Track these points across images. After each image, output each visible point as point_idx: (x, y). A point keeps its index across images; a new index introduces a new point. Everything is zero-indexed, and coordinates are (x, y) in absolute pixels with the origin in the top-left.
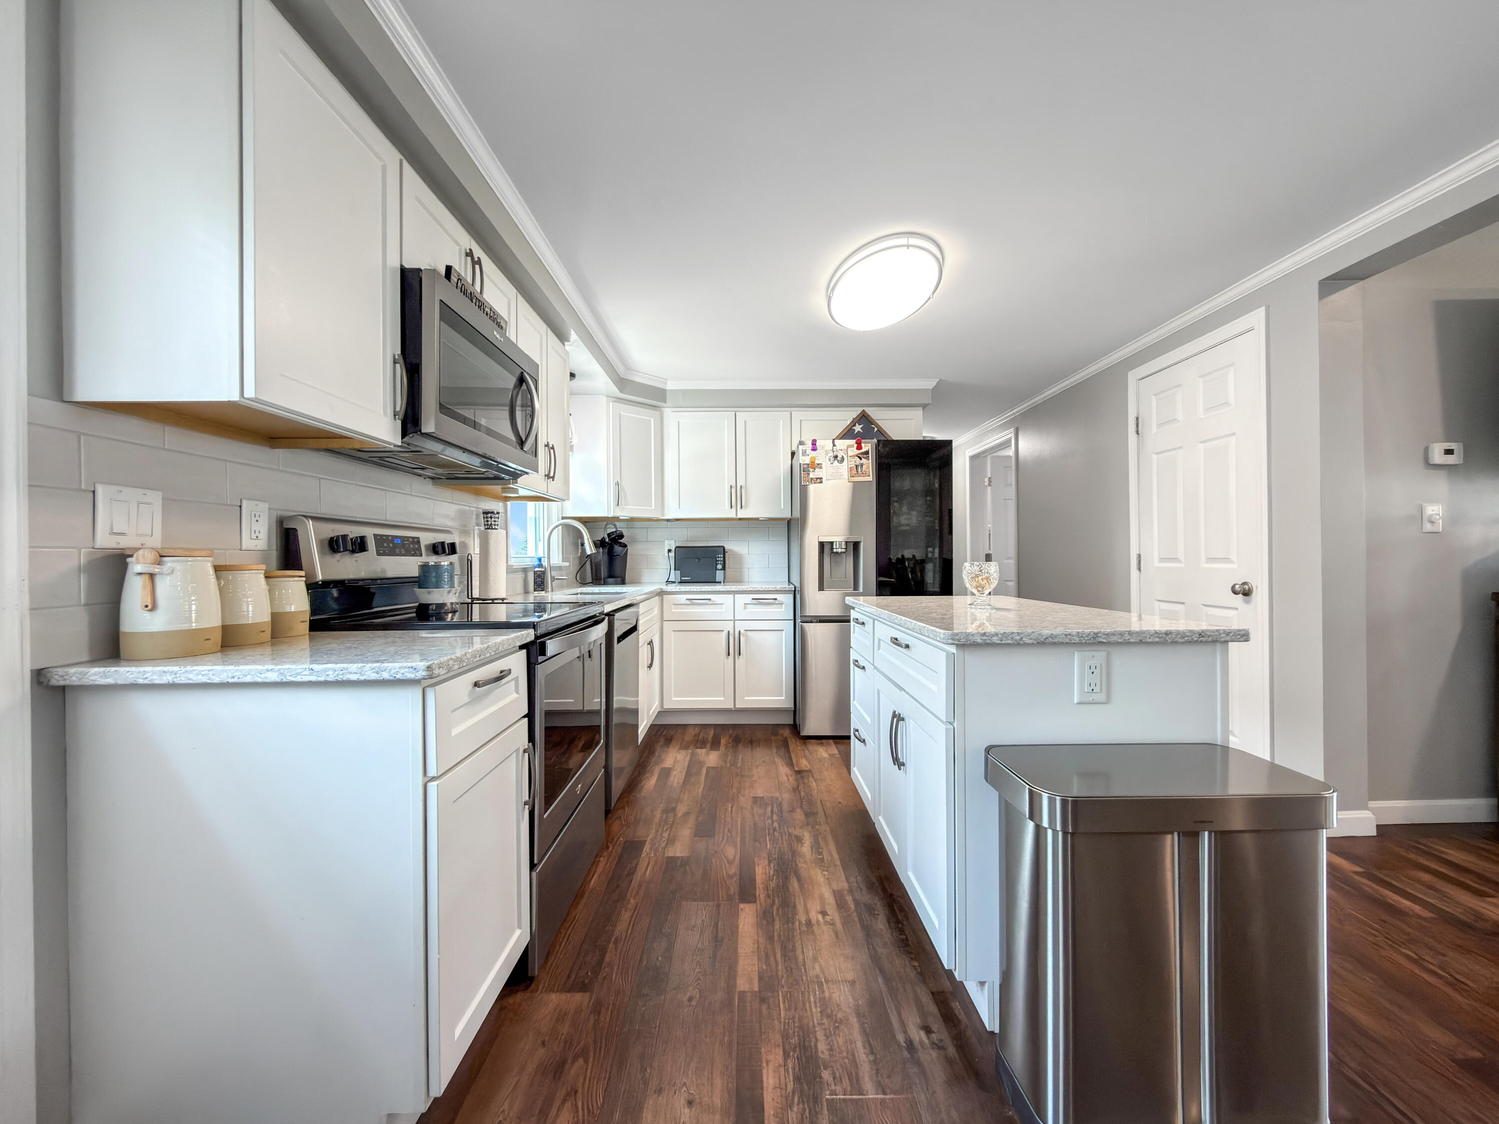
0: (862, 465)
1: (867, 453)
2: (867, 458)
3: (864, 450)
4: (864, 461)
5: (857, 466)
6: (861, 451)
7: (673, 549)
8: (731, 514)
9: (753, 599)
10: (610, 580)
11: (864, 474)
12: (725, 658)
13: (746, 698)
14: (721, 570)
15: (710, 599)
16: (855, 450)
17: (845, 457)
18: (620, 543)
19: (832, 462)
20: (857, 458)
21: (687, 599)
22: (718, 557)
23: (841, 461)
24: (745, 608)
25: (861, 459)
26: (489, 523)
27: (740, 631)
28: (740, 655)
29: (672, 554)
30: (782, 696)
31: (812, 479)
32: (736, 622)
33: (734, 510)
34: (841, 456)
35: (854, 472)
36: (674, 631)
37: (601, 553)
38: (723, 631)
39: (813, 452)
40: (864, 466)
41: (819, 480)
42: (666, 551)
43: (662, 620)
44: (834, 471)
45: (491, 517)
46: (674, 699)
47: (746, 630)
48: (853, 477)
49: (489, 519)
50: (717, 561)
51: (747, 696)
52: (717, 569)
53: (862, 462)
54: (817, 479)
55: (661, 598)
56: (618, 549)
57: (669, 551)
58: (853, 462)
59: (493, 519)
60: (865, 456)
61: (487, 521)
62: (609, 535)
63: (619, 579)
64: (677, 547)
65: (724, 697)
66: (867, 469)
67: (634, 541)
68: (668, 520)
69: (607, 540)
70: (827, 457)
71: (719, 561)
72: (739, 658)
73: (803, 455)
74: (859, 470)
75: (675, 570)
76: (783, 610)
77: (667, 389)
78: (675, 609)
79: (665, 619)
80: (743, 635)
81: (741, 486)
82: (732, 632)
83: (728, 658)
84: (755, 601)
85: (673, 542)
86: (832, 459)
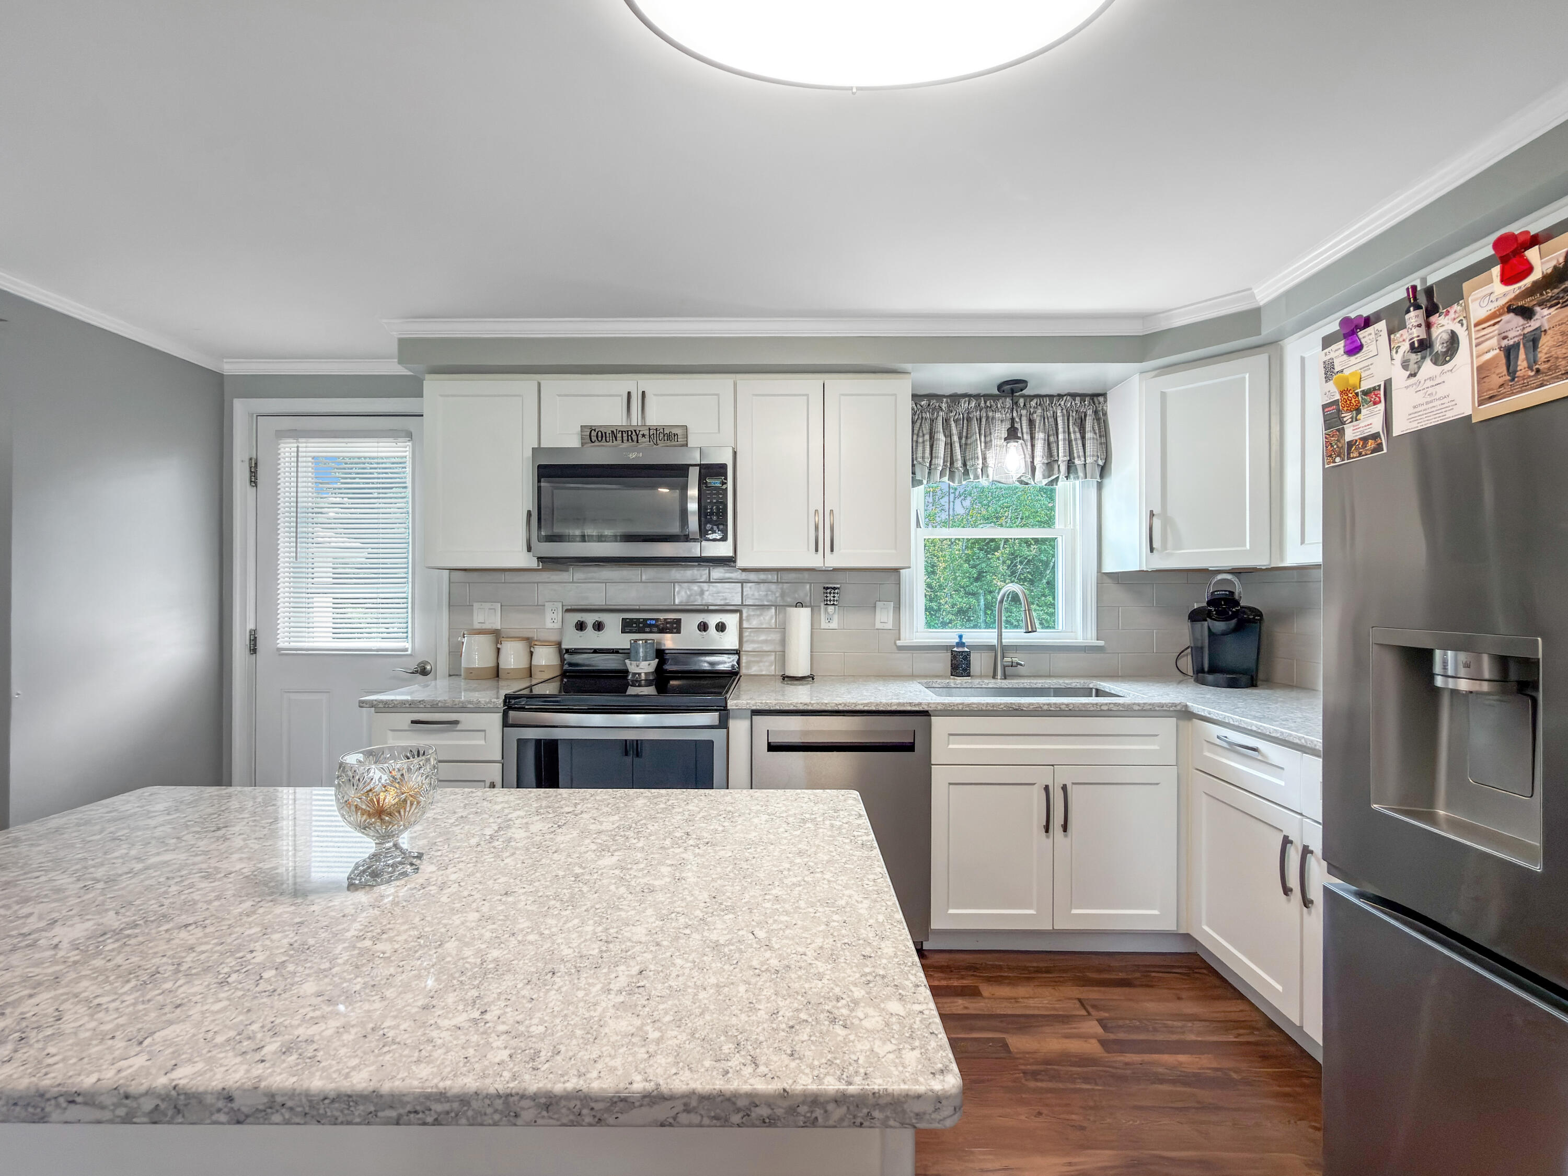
0: (1533, 340)
17: (1462, 333)
23: (1445, 354)
25: (1526, 313)
26: (828, 599)
31: (1350, 444)
34: (1446, 337)
35: (1500, 374)
39: (1353, 359)
41: (1371, 444)
45: (830, 593)
48: (1491, 398)
49: (828, 595)
53: (1534, 324)
54: (1365, 439)
59: (832, 595)
61: (827, 597)
70: (1398, 358)
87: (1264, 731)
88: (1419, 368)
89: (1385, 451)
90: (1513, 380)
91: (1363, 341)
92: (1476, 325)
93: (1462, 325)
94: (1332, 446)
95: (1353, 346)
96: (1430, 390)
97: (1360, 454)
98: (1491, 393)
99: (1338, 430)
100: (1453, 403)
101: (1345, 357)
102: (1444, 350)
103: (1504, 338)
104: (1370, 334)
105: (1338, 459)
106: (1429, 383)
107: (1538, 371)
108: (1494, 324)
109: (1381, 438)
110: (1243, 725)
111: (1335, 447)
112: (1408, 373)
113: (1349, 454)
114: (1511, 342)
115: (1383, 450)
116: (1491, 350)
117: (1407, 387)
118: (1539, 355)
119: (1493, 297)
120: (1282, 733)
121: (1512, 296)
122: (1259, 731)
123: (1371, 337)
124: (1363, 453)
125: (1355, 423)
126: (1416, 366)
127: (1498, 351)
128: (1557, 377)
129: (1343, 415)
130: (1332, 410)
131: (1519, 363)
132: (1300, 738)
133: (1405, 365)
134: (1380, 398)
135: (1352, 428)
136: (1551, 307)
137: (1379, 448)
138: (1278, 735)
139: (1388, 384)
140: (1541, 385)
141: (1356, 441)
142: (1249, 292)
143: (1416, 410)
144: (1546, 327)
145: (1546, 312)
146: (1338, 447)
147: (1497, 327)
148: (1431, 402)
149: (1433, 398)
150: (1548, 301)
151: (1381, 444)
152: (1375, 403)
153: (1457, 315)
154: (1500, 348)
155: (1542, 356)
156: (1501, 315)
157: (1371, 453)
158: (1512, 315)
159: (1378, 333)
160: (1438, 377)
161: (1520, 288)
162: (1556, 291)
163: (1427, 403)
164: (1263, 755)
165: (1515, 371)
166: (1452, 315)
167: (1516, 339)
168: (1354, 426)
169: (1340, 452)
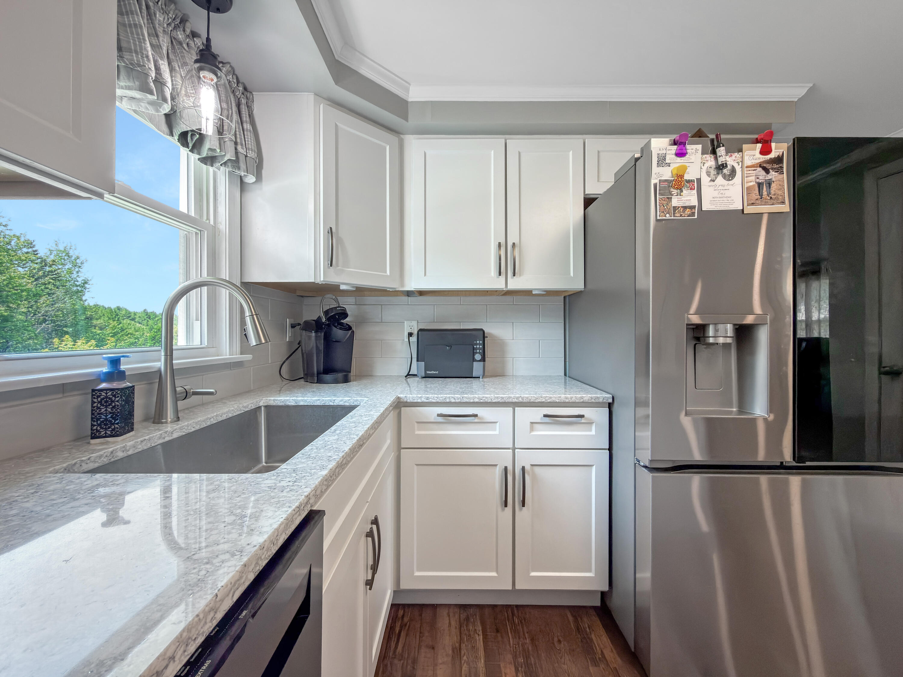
0: (769, 183)
1: (779, 160)
2: (780, 170)
3: (772, 155)
4: (773, 175)
5: (760, 185)
6: (768, 157)
7: (415, 332)
8: (499, 284)
9: (545, 416)
10: (328, 377)
11: (772, 200)
12: (500, 509)
13: (533, 574)
14: (480, 361)
15: (476, 416)
16: (758, 155)
18: (342, 324)
19: (713, 177)
20: (760, 169)
21: (439, 415)
22: (476, 344)
23: (729, 175)
24: (532, 430)
25: (767, 171)
27: (523, 468)
28: (523, 505)
29: (414, 339)
30: (590, 571)
31: (675, 208)
32: (516, 450)
33: (502, 278)
36: (417, 465)
37: (313, 339)
38: (496, 465)
39: (679, 159)
40: (773, 185)
41: (688, 211)
42: (406, 334)
43: (399, 448)
44: (716, 194)
46: (417, 574)
47: (532, 465)
48: (753, 204)
50: (474, 349)
51: (534, 571)
52: (474, 360)
53: (769, 177)
54: (685, 208)
55: (398, 411)
56: (338, 333)
57: (410, 335)
58: (753, 178)
60: (775, 166)
62: (326, 313)
63: (340, 375)
64: (421, 330)
65: (497, 573)
66: (780, 189)
67: (363, 320)
68: (409, 294)
69: (324, 320)
70: (704, 168)
71: (476, 349)
72: (521, 510)
73: (659, 165)
74: (765, 193)
75: (417, 361)
76: (593, 432)
77: (410, 100)
78: (419, 430)
79: (402, 446)
80: (529, 474)
81: (514, 244)
82: (510, 468)
83: (503, 510)
84: (547, 420)
85: (414, 323)
86: (713, 172)
87: (486, 400)
88: (716, 178)
89: (696, 217)
90: (761, 198)
91: (688, 151)
92: (747, 167)
93: (739, 165)
94: (664, 207)
95: (681, 152)
96: (722, 191)
97: (681, 216)
98: (752, 201)
99: (668, 198)
100: (733, 201)
101: (674, 156)
102: (728, 174)
103: (758, 178)
104: (693, 149)
105: (668, 215)
106: (721, 188)
107: (771, 198)
108: (754, 170)
109: (695, 209)
110: (465, 400)
111: (666, 207)
112: (710, 179)
113: (674, 214)
114: (760, 181)
115: (695, 216)
116: (751, 182)
117: (710, 186)
118: (771, 191)
119: (755, 157)
120: (502, 398)
121: (762, 160)
122: (482, 401)
123: (692, 151)
124: (683, 215)
125: (679, 197)
126: (714, 176)
127: (755, 183)
128: (778, 203)
129: (671, 190)
130: (665, 185)
131: (764, 192)
132: (517, 398)
133: (708, 173)
134: (694, 187)
135: (677, 199)
136: (775, 172)
137: (693, 214)
138: (499, 400)
139: (699, 180)
140: (773, 204)
141: (679, 207)
142: (408, 85)
143: (714, 199)
144: (774, 180)
145: (774, 173)
146: (667, 208)
147: (755, 172)
148: (722, 197)
149: (723, 196)
150: (775, 169)
151: (695, 212)
152: (691, 189)
153: (736, 159)
154: (756, 182)
155: (772, 192)
156: (757, 167)
157: (687, 217)
158: (761, 169)
159: (697, 150)
160: (726, 186)
161: (765, 158)
162: (778, 166)
163: (720, 197)
164: (480, 418)
165: (762, 195)
166: (733, 157)
167: (763, 181)
168: (678, 198)
169: (669, 211)
